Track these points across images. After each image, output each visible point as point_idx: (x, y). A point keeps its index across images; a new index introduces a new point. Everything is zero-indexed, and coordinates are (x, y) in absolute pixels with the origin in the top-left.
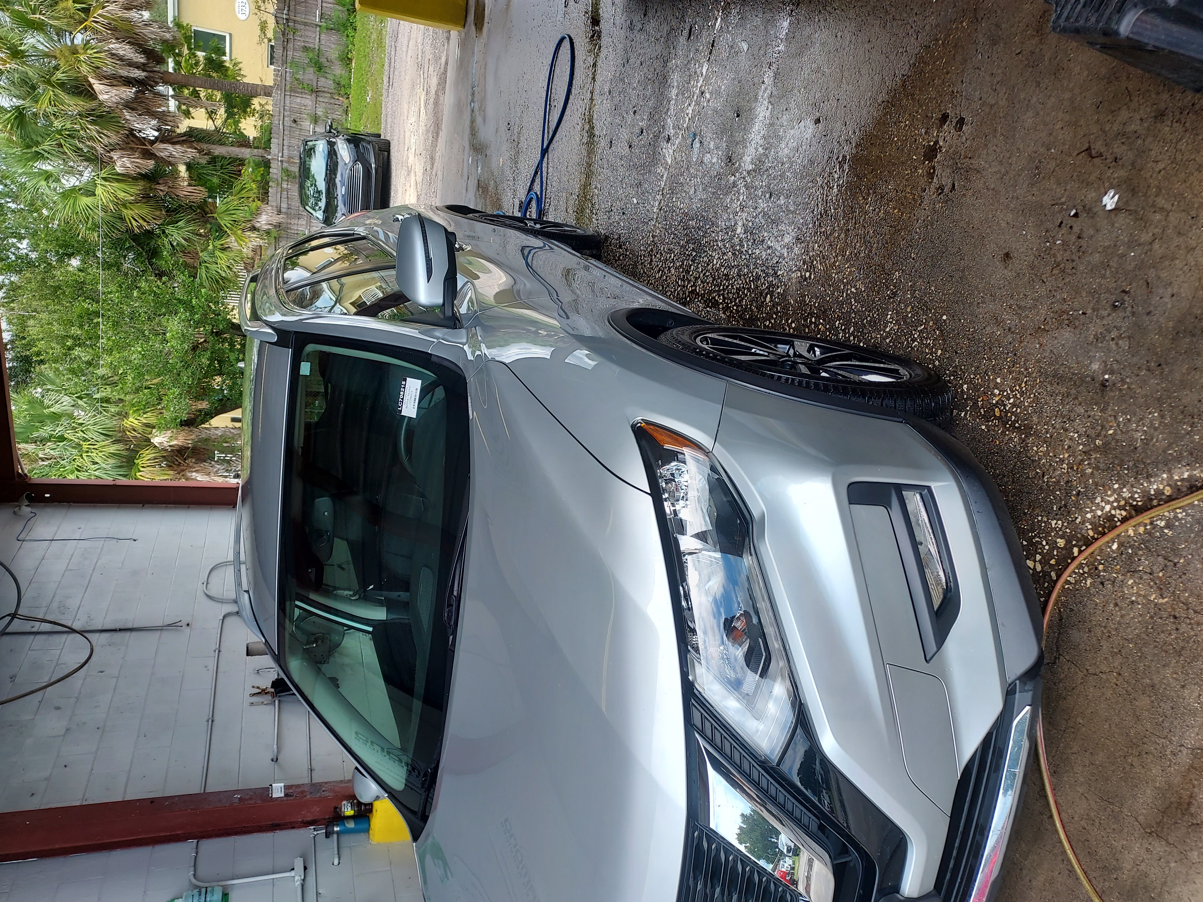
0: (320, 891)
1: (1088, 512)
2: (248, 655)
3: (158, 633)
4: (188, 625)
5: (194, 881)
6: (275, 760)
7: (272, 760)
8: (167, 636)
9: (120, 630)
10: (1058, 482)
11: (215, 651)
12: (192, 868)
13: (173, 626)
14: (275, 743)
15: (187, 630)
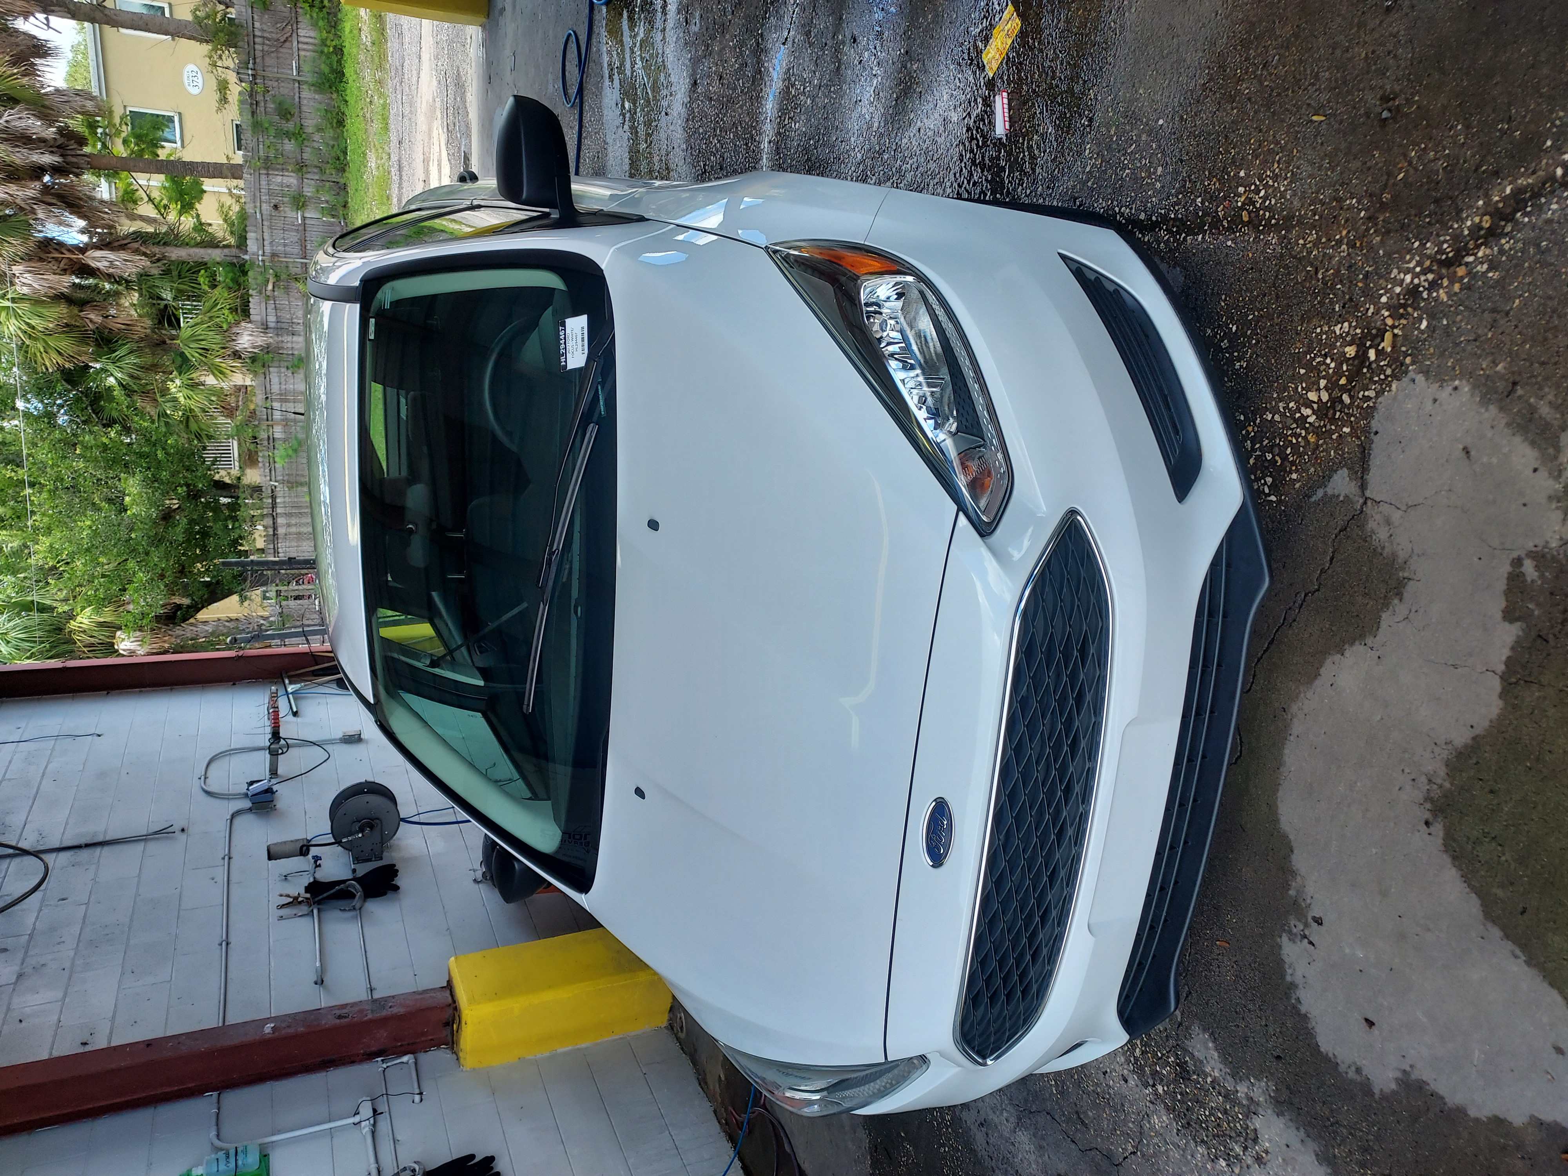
0: (398, 1137)
1: (1382, 295)
2: (270, 858)
3: (143, 844)
4: (183, 830)
5: (218, 1143)
6: (320, 982)
7: (316, 983)
8: (153, 847)
9: (87, 846)
10: (1338, 271)
11: (223, 858)
12: (215, 1127)
13: (163, 833)
14: (318, 960)
15: (183, 837)
